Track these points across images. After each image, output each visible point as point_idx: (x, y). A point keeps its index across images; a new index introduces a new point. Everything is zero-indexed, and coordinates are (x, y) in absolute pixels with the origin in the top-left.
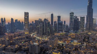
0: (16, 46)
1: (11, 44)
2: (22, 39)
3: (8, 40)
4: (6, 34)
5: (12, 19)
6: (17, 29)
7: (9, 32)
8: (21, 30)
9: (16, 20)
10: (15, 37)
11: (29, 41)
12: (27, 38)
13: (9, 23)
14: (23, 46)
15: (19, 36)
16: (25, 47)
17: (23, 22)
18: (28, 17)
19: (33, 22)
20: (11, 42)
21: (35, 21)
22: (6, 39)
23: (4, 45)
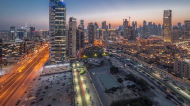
0: (151, 56)
1: (144, 52)
2: (159, 48)
3: (141, 47)
4: (138, 39)
5: (145, 22)
6: (151, 34)
7: (141, 37)
8: (157, 35)
9: (150, 23)
10: (148, 44)
11: (173, 54)
12: (168, 47)
13: (140, 27)
14: (163, 58)
15: (154, 43)
16: (165, 60)
17: (160, 25)
18: (170, 16)
19: (179, 24)
20: (144, 49)
21: (186, 22)
22: (138, 44)
23: (136, 52)
